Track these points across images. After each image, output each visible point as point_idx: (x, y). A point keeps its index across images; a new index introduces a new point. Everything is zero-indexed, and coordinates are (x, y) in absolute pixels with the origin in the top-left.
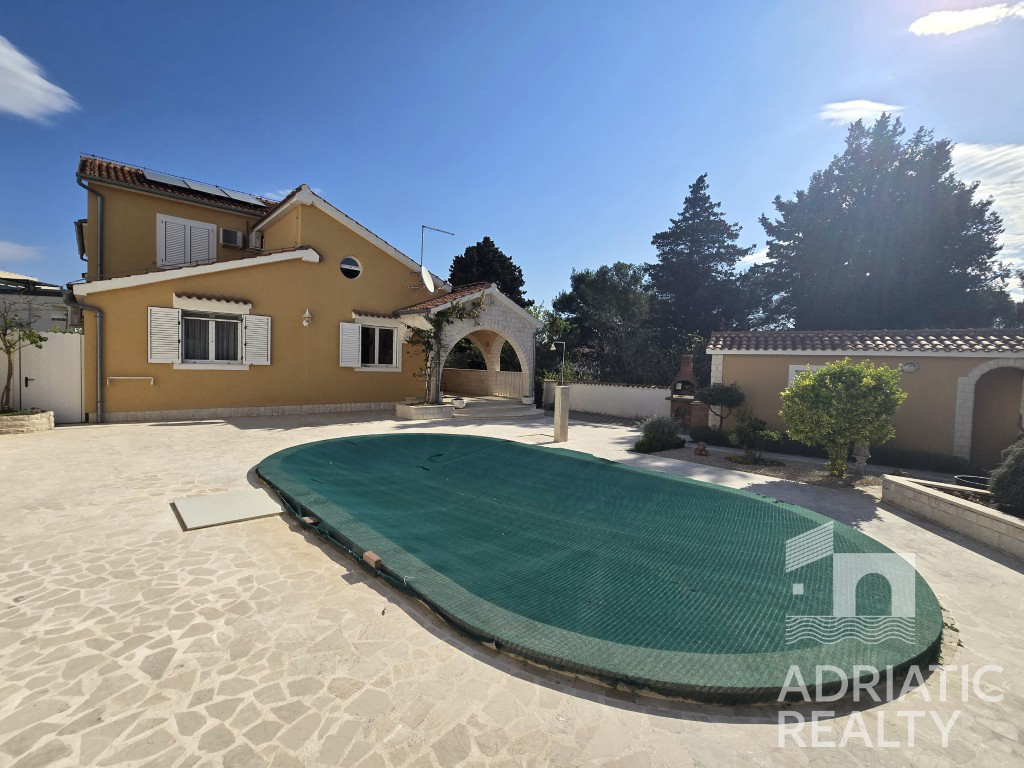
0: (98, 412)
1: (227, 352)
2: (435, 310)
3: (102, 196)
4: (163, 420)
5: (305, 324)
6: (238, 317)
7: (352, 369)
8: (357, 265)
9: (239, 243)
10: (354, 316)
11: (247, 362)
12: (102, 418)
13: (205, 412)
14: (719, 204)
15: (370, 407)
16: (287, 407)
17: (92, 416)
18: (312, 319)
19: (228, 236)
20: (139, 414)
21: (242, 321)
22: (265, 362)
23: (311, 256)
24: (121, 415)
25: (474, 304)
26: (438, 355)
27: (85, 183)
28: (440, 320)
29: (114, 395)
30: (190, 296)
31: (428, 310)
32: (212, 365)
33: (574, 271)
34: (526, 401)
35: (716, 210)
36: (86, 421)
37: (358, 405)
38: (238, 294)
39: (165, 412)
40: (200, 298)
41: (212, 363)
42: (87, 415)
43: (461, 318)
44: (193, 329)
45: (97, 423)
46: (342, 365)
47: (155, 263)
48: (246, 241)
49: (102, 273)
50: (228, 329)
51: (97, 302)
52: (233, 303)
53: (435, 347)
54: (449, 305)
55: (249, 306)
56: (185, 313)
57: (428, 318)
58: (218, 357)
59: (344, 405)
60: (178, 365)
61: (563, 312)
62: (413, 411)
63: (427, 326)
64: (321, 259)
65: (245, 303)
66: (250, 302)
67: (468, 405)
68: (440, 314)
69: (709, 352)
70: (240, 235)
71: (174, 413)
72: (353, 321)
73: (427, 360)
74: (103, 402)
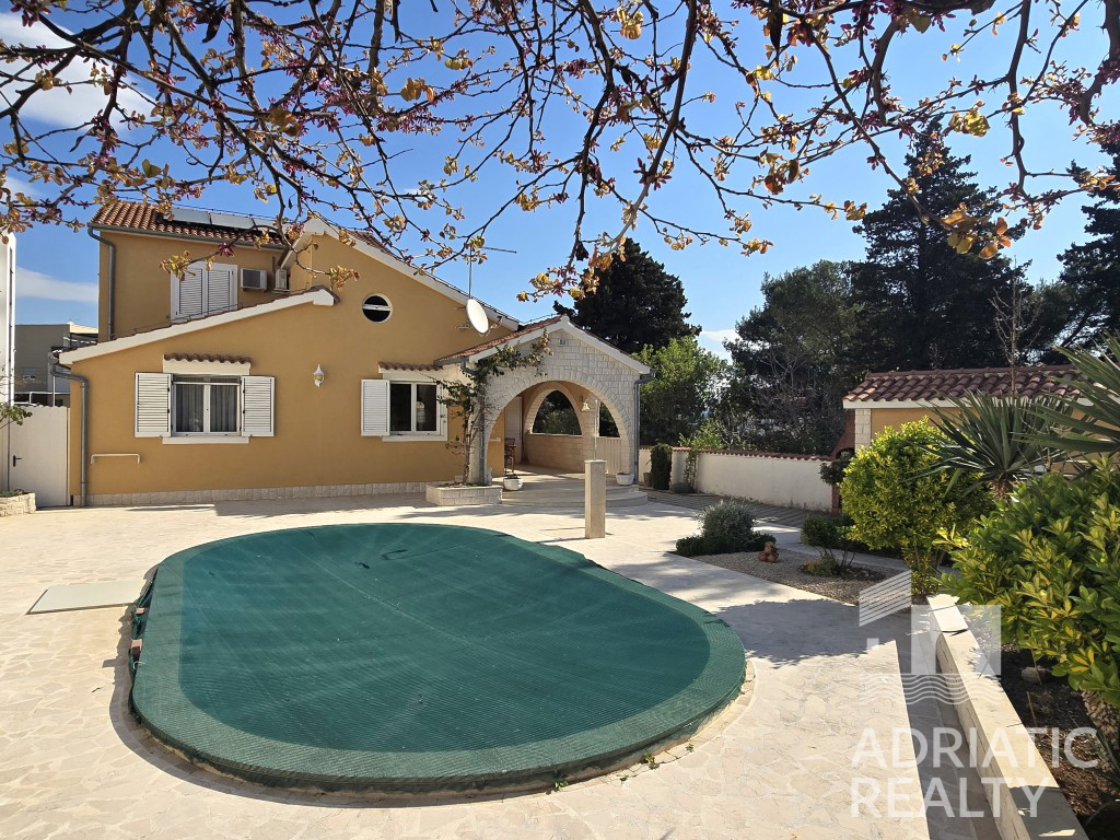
0: (83, 496)
1: (225, 421)
2: (474, 358)
3: (114, 247)
4: (150, 504)
5: (317, 383)
6: (236, 379)
7: (379, 438)
8: (385, 304)
9: (263, 285)
10: (381, 370)
11: (246, 434)
12: (86, 501)
13: (197, 494)
14: (968, 159)
15: (405, 488)
16: (295, 489)
17: (76, 499)
18: (326, 375)
19: (250, 278)
20: (125, 496)
21: (241, 382)
22: (267, 432)
23: (323, 298)
24: (107, 498)
25: (534, 346)
26: (482, 418)
27: (97, 233)
28: (483, 371)
29: (99, 475)
30: (178, 358)
31: (466, 359)
32: (207, 438)
33: (767, 276)
34: (621, 480)
35: (961, 169)
36: (71, 505)
37: (388, 485)
38: (236, 352)
39: (153, 495)
40: (190, 359)
41: (207, 435)
42: (72, 497)
43: (513, 365)
44: (185, 396)
45: (80, 507)
46: (363, 434)
47: (168, 317)
48: (271, 281)
49: (112, 331)
50: (226, 394)
51: (84, 371)
52: (228, 363)
53: (477, 407)
54: (494, 351)
55: (248, 366)
56: (176, 378)
57: (465, 370)
58: (213, 429)
59: (368, 486)
60: (168, 440)
61: (754, 341)
62: (440, 495)
63: (465, 380)
64: (337, 300)
65: (242, 362)
66: (249, 360)
67: (526, 486)
68: (482, 363)
69: (847, 404)
70: (263, 275)
71: (163, 495)
72: (380, 377)
73: (466, 426)
74: (87, 482)
